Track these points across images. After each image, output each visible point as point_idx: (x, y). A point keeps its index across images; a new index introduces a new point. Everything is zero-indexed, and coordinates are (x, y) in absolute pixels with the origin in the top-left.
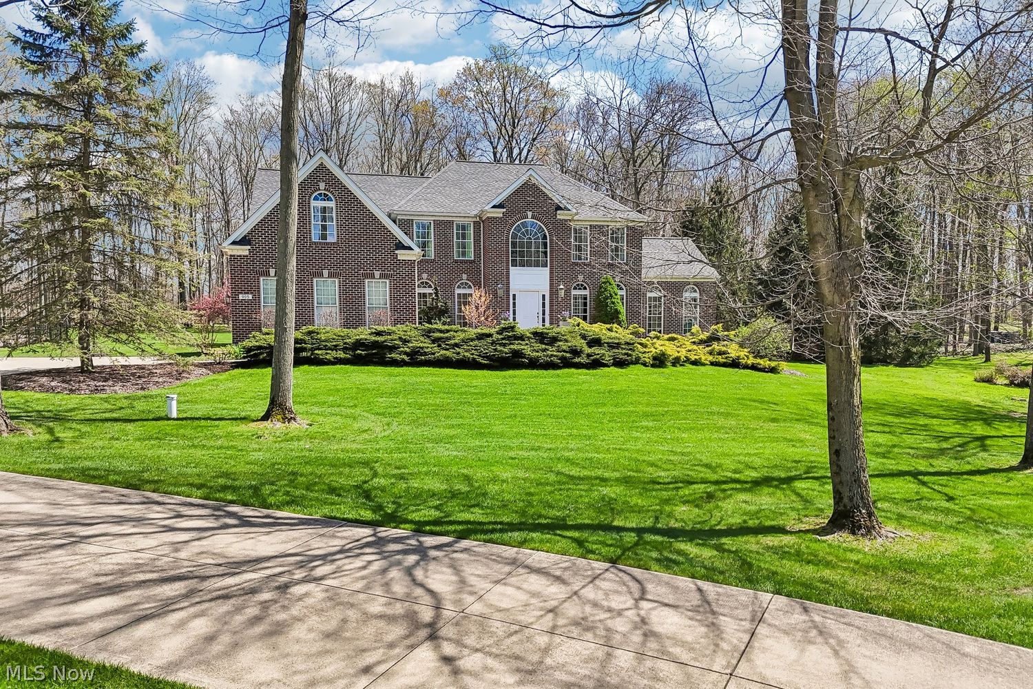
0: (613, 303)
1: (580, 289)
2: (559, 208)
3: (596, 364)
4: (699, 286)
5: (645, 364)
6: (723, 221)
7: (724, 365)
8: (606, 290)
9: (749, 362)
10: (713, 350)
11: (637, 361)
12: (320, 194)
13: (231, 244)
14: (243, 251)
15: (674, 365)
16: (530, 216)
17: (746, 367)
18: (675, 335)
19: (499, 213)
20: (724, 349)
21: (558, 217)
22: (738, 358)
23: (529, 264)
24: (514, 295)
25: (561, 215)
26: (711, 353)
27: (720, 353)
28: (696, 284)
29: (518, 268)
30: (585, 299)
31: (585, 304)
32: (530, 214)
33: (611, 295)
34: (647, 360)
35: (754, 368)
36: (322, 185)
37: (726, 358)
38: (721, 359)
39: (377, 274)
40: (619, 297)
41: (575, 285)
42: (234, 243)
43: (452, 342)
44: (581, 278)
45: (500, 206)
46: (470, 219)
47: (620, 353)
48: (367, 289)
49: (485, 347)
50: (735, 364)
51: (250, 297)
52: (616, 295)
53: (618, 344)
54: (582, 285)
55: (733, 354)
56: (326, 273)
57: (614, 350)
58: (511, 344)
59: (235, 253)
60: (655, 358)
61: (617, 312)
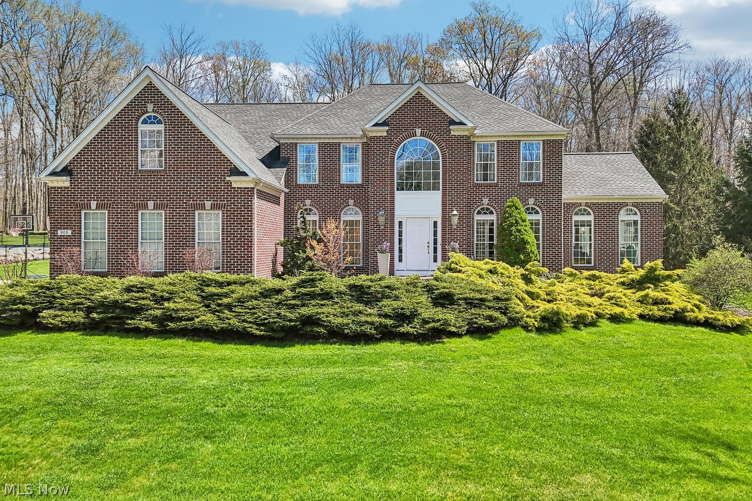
0: (519, 231)
1: (485, 213)
2: (453, 122)
3: (437, 334)
4: (641, 207)
5: (526, 328)
6: (683, 133)
7: (662, 320)
8: (511, 215)
9: (701, 316)
10: (647, 296)
11: (514, 322)
12: (149, 117)
13: (50, 175)
14: (64, 182)
15: (576, 327)
16: (418, 133)
17: (697, 323)
18: (597, 273)
19: (382, 132)
20: (661, 295)
21: (453, 133)
22: (684, 310)
23: (418, 187)
24: (400, 223)
25: (456, 131)
26: (642, 301)
27: (656, 302)
28: (635, 205)
29: (405, 191)
30: (492, 224)
31: (491, 231)
32: (418, 131)
33: (517, 222)
34: (531, 321)
35: (707, 324)
36: (150, 107)
37: (665, 310)
38: (656, 311)
39: (208, 204)
40: (527, 223)
41: (479, 209)
42: (54, 174)
43: (226, 301)
44: (486, 201)
45: (384, 124)
46: (358, 141)
47: (481, 316)
48: (197, 222)
49: (266, 310)
50: (679, 318)
51: (69, 232)
52: (524, 221)
53: (482, 300)
54: (488, 209)
55: (677, 304)
56: (151, 204)
57: (473, 311)
58: (303, 305)
59: (55, 184)
60: (544, 319)
61: (525, 242)
